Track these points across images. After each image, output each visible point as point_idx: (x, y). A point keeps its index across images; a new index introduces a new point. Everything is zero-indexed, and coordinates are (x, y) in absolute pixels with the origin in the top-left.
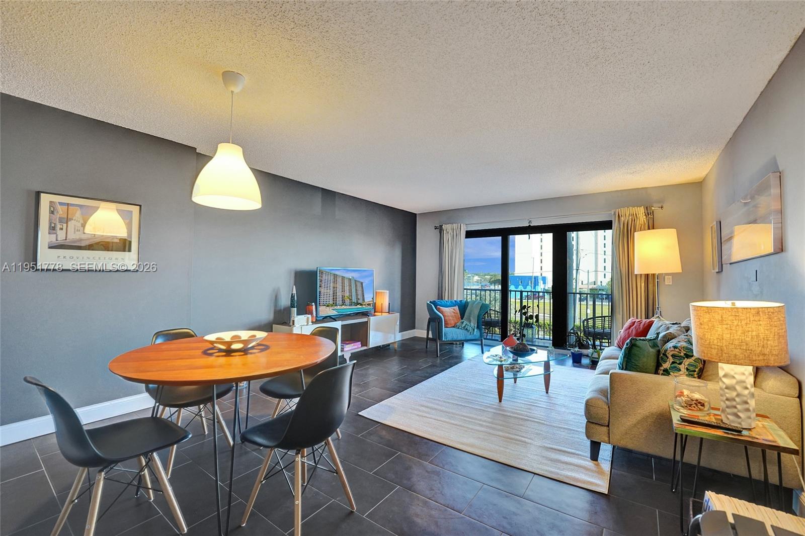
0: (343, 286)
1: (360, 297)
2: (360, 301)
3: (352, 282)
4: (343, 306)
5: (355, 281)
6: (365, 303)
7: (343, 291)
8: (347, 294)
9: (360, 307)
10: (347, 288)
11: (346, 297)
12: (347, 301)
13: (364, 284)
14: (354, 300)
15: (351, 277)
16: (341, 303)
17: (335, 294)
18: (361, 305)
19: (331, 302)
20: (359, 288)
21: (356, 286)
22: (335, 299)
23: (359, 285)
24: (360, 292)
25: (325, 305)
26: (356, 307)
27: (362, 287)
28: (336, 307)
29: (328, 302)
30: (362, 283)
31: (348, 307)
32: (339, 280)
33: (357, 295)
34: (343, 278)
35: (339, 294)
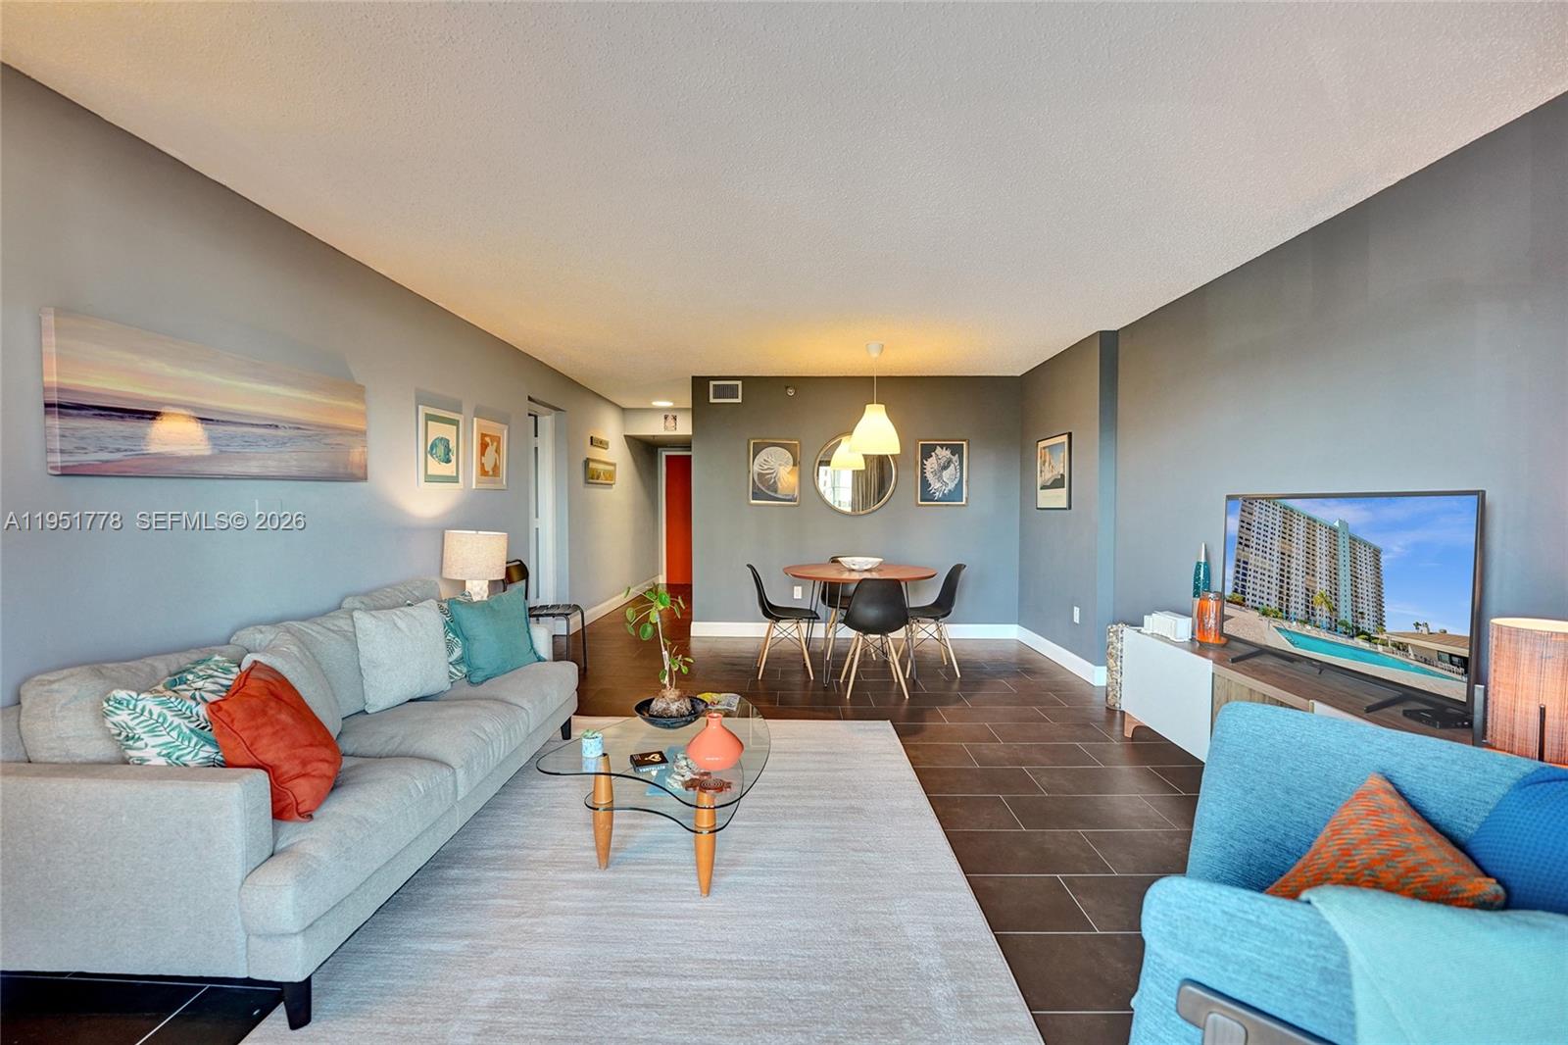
0: (1310, 554)
1: (1367, 607)
2: (1367, 624)
3: (1341, 540)
4: (1308, 627)
5: (1353, 539)
6: (1384, 637)
7: (1310, 571)
8: (1322, 586)
9: (1366, 645)
10: (1322, 565)
11: (1317, 596)
12: (1322, 613)
13: (1383, 557)
14: (1345, 614)
15: (1337, 524)
16: (1301, 614)
17: (1284, 576)
18: (1369, 639)
19: (1274, 605)
20: (1366, 573)
21: (1354, 559)
22: (1284, 596)
23: (1365, 556)
24: (1366, 588)
25: (1257, 609)
26: (1350, 642)
27: (1377, 567)
28: (1286, 624)
29: (1265, 602)
30: (1376, 553)
31: (1324, 635)
32: (1299, 530)
33: (1355, 596)
34: (1311, 522)
35: (1298, 581)
